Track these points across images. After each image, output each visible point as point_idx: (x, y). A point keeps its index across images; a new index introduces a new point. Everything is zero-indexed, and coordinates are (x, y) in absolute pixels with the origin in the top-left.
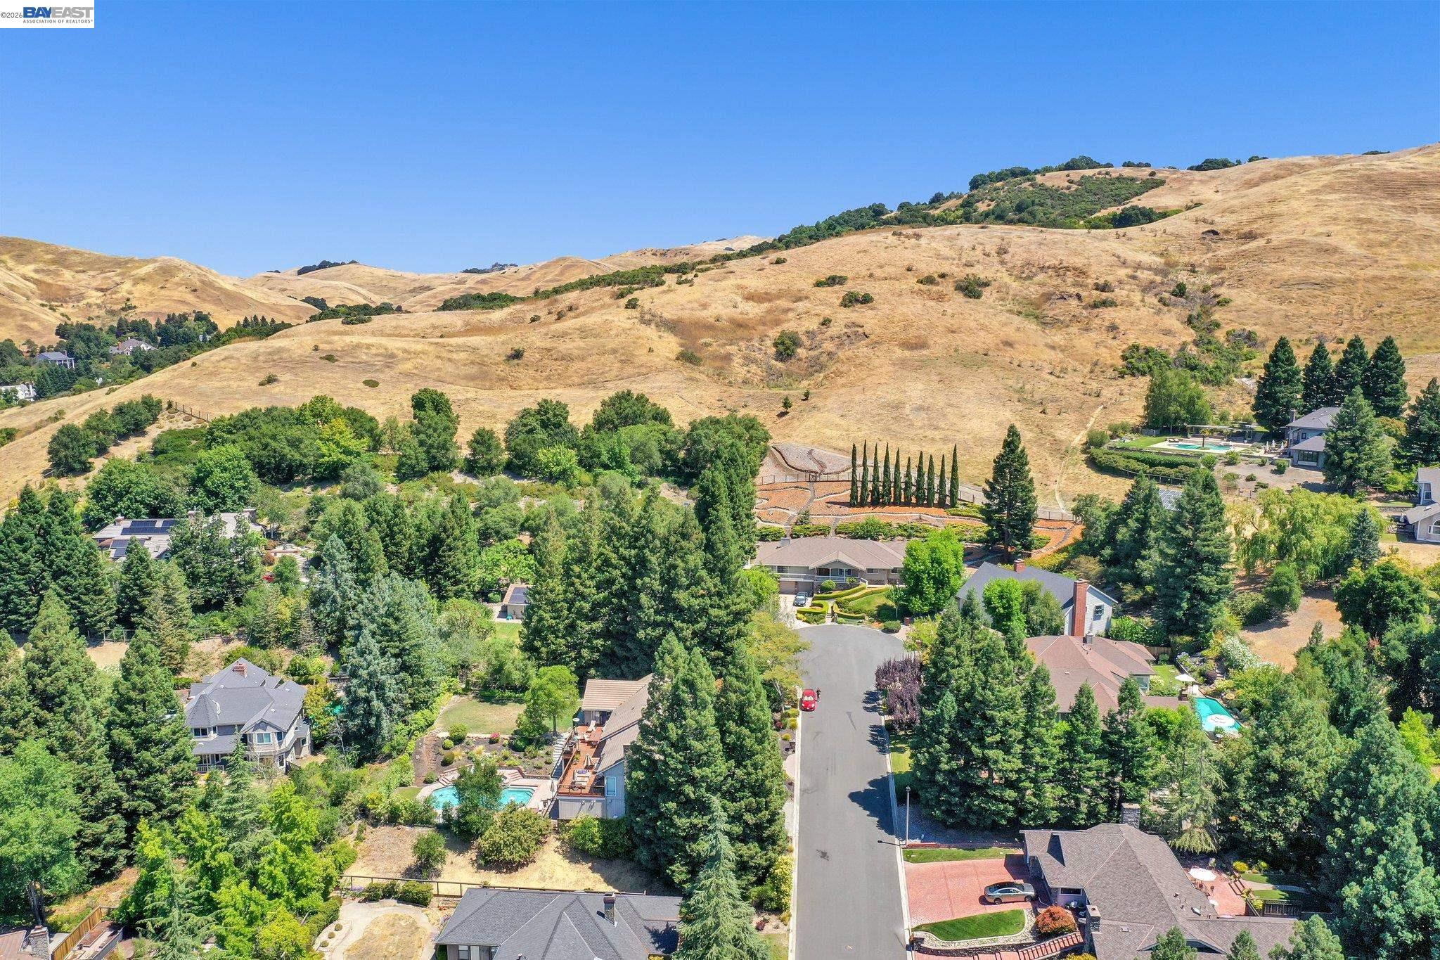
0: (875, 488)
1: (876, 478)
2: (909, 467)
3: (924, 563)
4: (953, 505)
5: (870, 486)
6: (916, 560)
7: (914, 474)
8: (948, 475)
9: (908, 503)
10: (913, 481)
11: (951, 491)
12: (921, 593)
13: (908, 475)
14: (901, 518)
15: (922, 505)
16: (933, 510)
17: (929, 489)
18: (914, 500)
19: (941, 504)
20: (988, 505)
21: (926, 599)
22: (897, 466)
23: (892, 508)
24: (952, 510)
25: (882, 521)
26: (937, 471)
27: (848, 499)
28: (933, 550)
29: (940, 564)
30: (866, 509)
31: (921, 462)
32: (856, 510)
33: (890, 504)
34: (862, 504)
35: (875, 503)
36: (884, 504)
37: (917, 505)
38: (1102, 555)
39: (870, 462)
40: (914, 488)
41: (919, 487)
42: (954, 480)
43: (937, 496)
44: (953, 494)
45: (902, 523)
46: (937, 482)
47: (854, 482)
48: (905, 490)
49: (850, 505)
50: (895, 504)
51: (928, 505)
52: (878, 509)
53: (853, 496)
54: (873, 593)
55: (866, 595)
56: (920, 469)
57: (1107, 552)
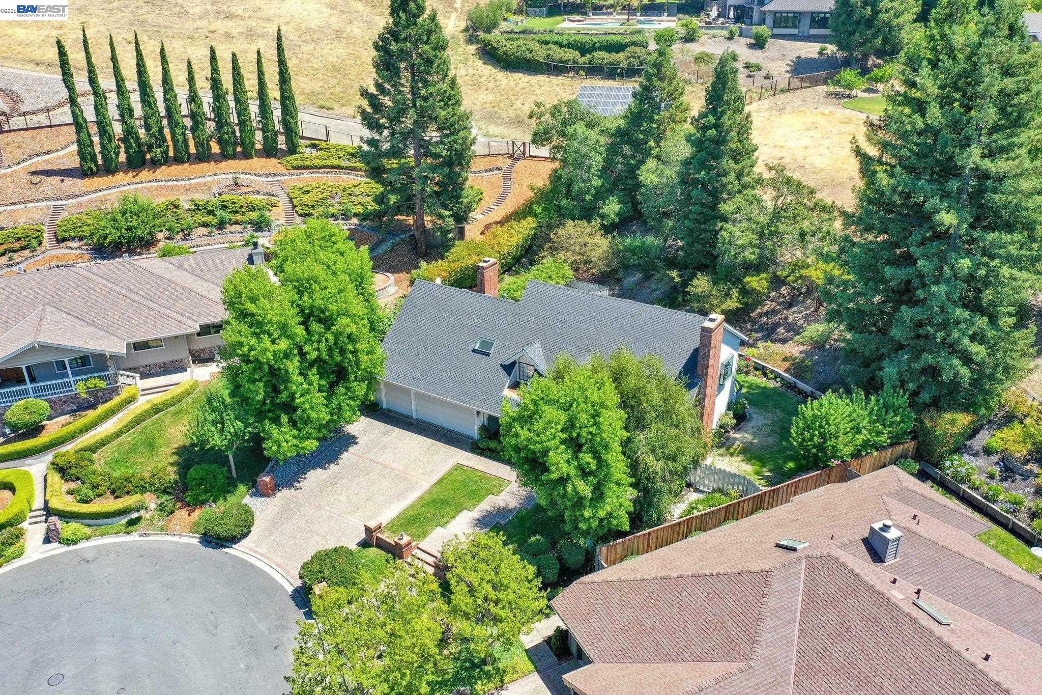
0: (129, 132)
1: (126, 112)
2: (191, 80)
3: (284, 329)
4: (293, 149)
5: (118, 129)
6: (258, 327)
7: (206, 97)
8: (274, 93)
9: (204, 156)
10: (206, 109)
11: (285, 123)
12: (289, 408)
13: (193, 98)
14: (196, 188)
15: (234, 157)
16: (257, 163)
17: (242, 124)
18: (215, 148)
19: (270, 151)
20: (372, 142)
21: (308, 421)
22: (166, 81)
23: (175, 169)
24: (294, 159)
25: (159, 201)
26: (251, 83)
27: (75, 162)
28: (302, 287)
29: (327, 322)
30: (120, 177)
31: (215, 69)
32: (97, 182)
33: (166, 161)
34: (109, 169)
35: (137, 163)
36: (155, 164)
37: (224, 156)
38: (603, 217)
39: (107, 82)
40: (211, 126)
41: (221, 121)
42: (286, 99)
43: (259, 136)
44: (290, 130)
45: (201, 197)
46: (254, 108)
47: (79, 124)
48: (194, 130)
49: (83, 173)
50: (178, 160)
51: (246, 155)
52: (145, 174)
53: (85, 152)
54: (157, 409)
55: (138, 420)
56: (215, 83)
57: (612, 207)
